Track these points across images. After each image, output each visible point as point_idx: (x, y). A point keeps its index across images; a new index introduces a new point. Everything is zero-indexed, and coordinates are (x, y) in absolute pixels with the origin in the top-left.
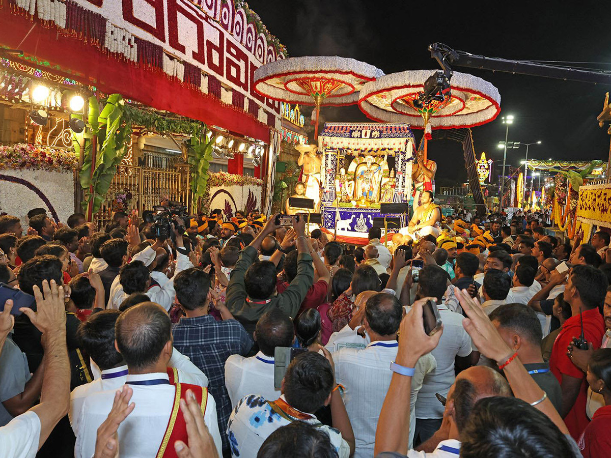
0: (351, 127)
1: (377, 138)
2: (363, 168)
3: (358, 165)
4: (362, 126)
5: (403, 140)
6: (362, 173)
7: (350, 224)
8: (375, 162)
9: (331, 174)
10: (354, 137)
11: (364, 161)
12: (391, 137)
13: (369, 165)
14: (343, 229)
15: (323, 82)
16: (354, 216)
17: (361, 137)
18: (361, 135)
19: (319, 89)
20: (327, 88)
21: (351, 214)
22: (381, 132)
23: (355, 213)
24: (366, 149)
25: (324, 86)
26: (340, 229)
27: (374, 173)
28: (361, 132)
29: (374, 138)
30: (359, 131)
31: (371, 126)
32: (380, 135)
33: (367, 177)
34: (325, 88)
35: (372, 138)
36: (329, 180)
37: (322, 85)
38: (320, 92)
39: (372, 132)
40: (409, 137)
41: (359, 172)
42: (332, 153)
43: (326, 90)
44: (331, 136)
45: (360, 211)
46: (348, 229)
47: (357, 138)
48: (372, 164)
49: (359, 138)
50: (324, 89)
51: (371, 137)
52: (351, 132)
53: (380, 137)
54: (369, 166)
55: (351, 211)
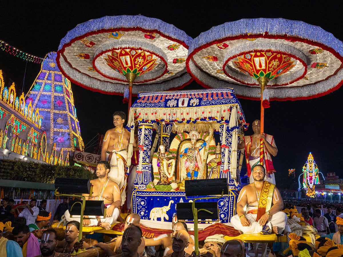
0: (167, 96)
1: (196, 106)
2: (186, 145)
3: (181, 142)
4: (179, 94)
5: (226, 107)
6: (186, 151)
7: (168, 213)
8: (200, 138)
9: (145, 151)
10: (169, 107)
11: (188, 137)
12: (213, 104)
13: (193, 141)
14: (159, 219)
15: (133, 56)
16: (172, 202)
17: (177, 106)
18: (177, 104)
19: (129, 65)
20: (139, 64)
21: (168, 199)
22: (200, 99)
23: (173, 198)
24: (183, 119)
25: (135, 60)
26: (156, 219)
27: (200, 150)
28: (178, 100)
29: (192, 106)
30: (176, 99)
31: (189, 94)
32: (200, 102)
33: (191, 155)
34: (136, 62)
35: (191, 106)
36: (143, 158)
37: (133, 59)
38: (131, 67)
39: (190, 100)
40: (233, 103)
41: (182, 150)
42: (147, 127)
43: (138, 66)
44: (144, 107)
45: (179, 195)
46: (164, 218)
47: (173, 107)
48: (198, 140)
49: (176, 107)
50: (135, 64)
51: (189, 106)
52: (166, 101)
53: (200, 105)
54: (193, 143)
55: (168, 195)
